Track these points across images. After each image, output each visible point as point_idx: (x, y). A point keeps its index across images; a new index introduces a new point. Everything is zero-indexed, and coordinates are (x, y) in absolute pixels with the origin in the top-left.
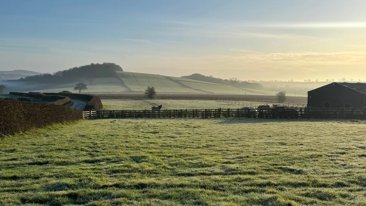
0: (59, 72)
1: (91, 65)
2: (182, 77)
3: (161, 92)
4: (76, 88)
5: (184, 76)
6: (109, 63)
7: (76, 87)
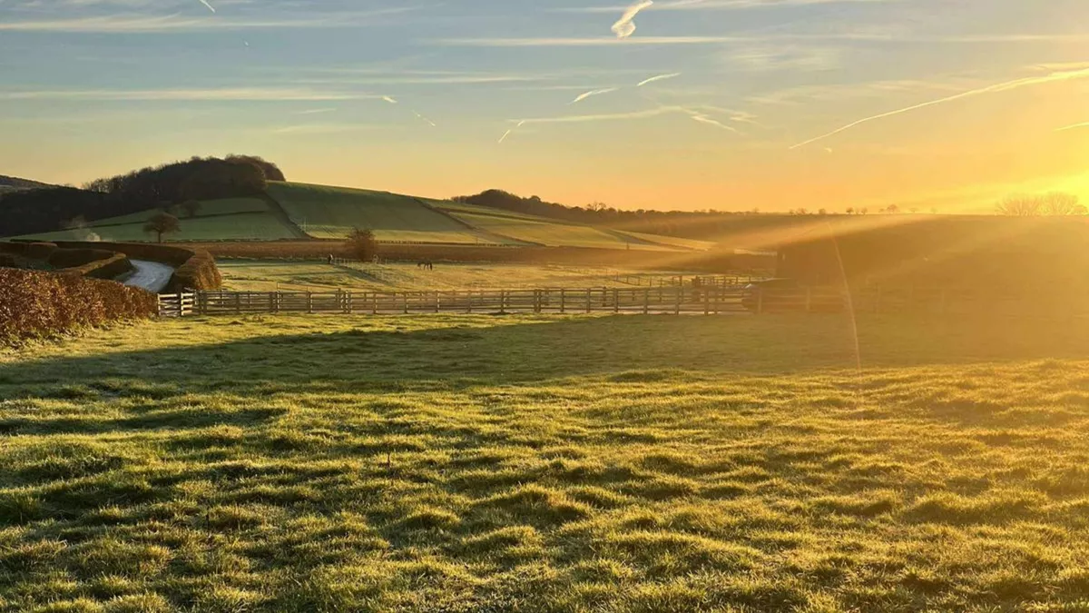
0: (101, 181)
1: (191, 163)
2: (456, 200)
3: (392, 242)
4: (148, 229)
5: (459, 195)
6: (245, 157)
7: (150, 223)
